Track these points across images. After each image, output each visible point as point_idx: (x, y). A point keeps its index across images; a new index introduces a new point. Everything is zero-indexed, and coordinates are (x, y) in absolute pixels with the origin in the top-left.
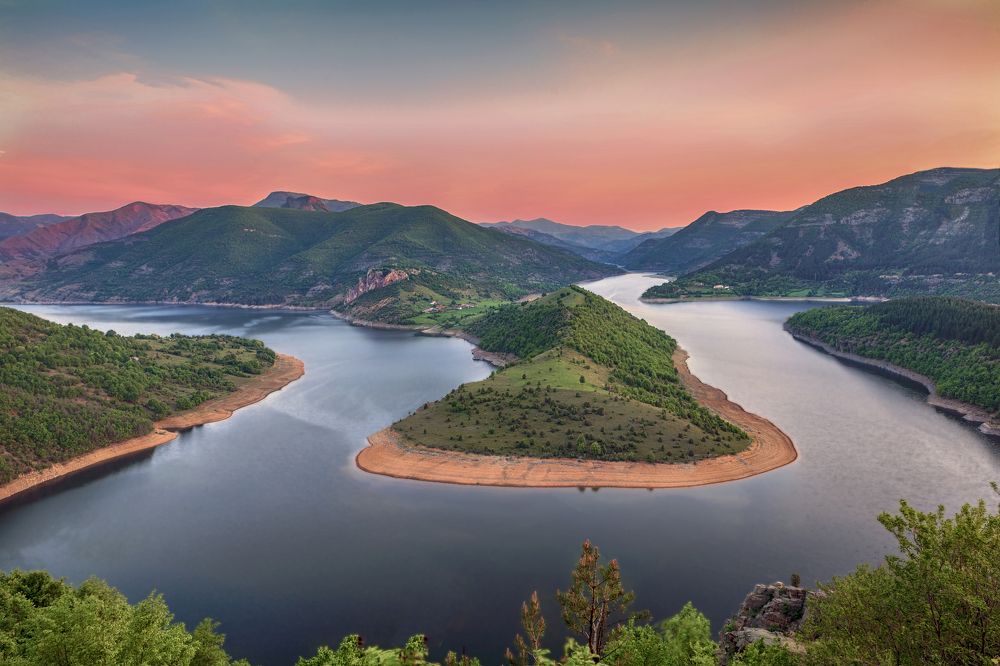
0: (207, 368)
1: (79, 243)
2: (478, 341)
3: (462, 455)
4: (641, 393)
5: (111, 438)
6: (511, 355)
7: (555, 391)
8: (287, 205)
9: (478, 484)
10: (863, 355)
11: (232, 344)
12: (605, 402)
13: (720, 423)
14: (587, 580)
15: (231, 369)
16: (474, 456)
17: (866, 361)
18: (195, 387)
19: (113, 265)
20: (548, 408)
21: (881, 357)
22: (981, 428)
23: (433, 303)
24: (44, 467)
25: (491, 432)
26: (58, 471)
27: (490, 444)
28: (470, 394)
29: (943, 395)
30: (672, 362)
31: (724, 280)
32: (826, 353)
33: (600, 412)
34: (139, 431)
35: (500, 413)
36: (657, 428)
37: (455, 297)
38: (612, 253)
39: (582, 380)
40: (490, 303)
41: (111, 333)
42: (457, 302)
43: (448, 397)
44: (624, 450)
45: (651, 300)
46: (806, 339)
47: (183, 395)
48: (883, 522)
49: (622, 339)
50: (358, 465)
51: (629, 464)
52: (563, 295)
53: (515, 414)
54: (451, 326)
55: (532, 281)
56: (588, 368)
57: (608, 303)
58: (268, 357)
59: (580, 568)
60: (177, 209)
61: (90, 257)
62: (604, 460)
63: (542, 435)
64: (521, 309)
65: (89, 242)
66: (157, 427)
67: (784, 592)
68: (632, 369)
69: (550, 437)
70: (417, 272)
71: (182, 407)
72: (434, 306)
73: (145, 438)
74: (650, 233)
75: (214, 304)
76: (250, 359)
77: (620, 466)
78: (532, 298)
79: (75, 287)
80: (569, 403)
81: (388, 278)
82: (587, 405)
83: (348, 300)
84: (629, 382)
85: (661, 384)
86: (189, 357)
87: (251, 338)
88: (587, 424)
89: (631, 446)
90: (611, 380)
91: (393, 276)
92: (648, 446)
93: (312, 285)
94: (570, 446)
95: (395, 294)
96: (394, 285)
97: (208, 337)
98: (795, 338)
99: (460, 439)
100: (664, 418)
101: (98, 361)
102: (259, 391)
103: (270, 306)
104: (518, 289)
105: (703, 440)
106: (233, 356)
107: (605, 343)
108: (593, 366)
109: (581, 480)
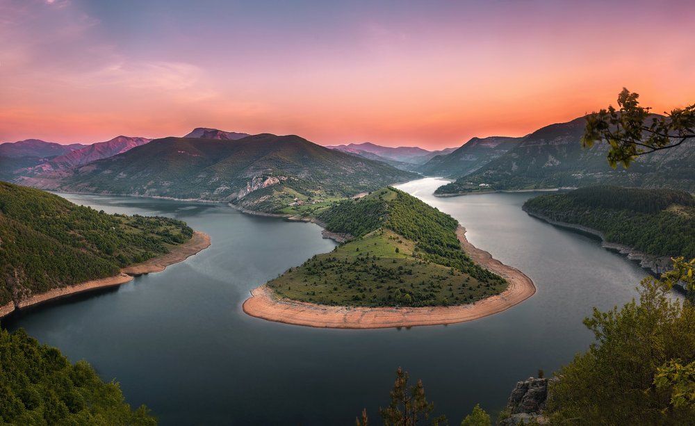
0: (152, 237)
1: (90, 160)
2: (326, 225)
3: (315, 305)
4: (436, 258)
5: (96, 275)
6: (349, 235)
7: (379, 259)
8: (204, 136)
9: (326, 327)
10: (567, 222)
11: (167, 222)
12: (413, 265)
13: (489, 274)
14: (400, 397)
15: (167, 239)
16: (323, 307)
17: (569, 226)
18: (145, 248)
19: (106, 172)
20: (374, 271)
21: (577, 223)
22: (628, 257)
23: (295, 199)
24: (63, 287)
25: (335, 289)
26: (70, 290)
27: (334, 297)
28: (321, 262)
29: (609, 241)
30: (456, 235)
31: (485, 180)
32: (547, 223)
33: (410, 273)
34: (113, 273)
35: (341, 276)
36: (448, 282)
37: (310, 195)
38: (414, 165)
39: (397, 251)
40: (333, 199)
41: (102, 212)
42: (312, 199)
43: (305, 264)
44: (428, 298)
45: (441, 195)
46: (535, 215)
47: (138, 253)
48: (586, 324)
49: (423, 221)
50: (244, 310)
51: (430, 308)
52: (382, 193)
53: (352, 276)
54: (308, 215)
55: (362, 184)
56: (401, 242)
57: (412, 198)
58: (188, 232)
59: (395, 389)
60: (141, 139)
61: (94, 168)
62: (414, 306)
63: (370, 290)
64: (355, 203)
65: (95, 159)
66: (122, 271)
67: (534, 384)
68: (430, 242)
69: (376, 292)
70: (285, 179)
71: (137, 261)
72: (296, 201)
73: (115, 278)
74: (438, 152)
75: (159, 197)
76: (178, 233)
77: (425, 310)
78: (362, 196)
79: (86, 184)
80: (388, 267)
81: (266, 182)
82: (401, 268)
83: (240, 196)
84: (428, 251)
85: (449, 251)
86: (142, 229)
87: (179, 220)
88: (401, 282)
89: (431, 295)
90: (416, 250)
91: (270, 181)
92: (442, 295)
93: (218, 187)
94: (390, 298)
95: (271, 193)
96: (270, 187)
97: (154, 218)
98: (530, 215)
99: (314, 294)
100: (452, 274)
101: (94, 228)
102: (182, 254)
103: (191, 199)
104: (353, 189)
105: (479, 287)
106: (168, 231)
107: (412, 225)
108: (404, 241)
109: (398, 322)
